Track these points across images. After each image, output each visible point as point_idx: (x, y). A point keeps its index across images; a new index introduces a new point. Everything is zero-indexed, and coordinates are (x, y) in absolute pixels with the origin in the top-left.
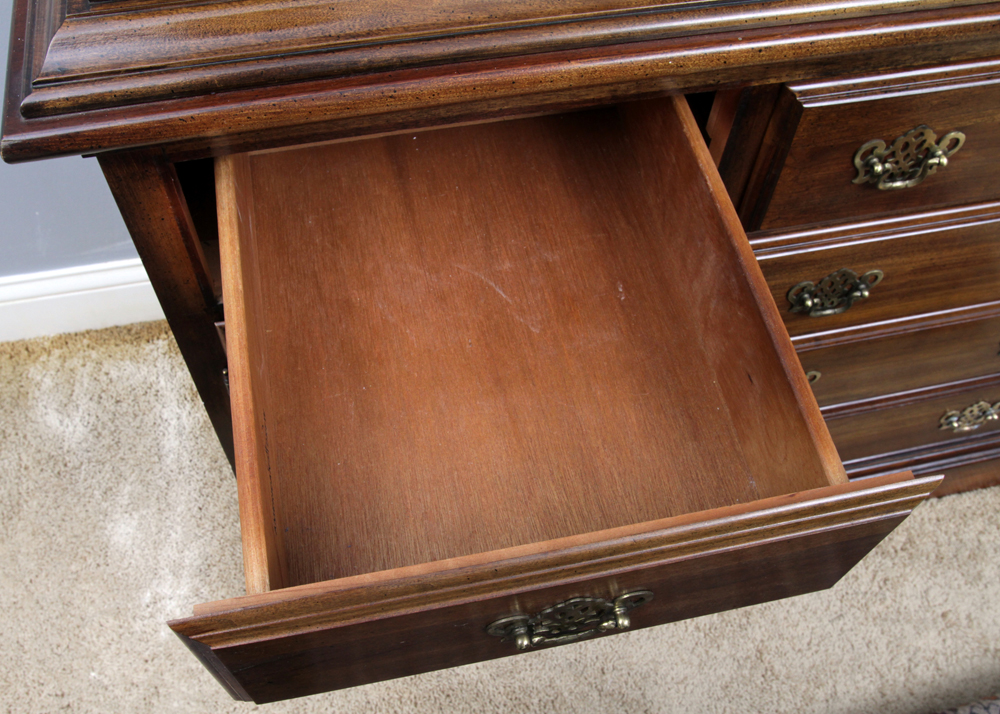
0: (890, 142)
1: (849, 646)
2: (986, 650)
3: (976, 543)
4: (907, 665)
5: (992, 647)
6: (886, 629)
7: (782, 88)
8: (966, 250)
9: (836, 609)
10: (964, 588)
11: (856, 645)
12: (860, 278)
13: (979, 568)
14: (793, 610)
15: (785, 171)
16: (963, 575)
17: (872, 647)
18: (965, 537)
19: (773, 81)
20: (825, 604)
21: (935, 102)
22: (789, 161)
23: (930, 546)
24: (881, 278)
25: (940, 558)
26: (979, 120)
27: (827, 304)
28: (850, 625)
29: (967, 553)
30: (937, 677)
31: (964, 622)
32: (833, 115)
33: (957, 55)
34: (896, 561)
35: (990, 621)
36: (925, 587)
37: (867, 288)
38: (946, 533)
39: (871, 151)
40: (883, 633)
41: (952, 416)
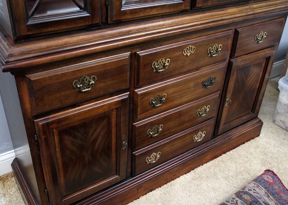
0: (157, 62)
1: (195, 201)
2: (225, 192)
3: (214, 172)
4: (209, 201)
5: (226, 191)
6: (202, 195)
7: (135, 53)
8: (180, 87)
9: (189, 194)
10: (216, 182)
11: (196, 200)
12: (162, 96)
13: (217, 176)
14: (179, 198)
15: (141, 70)
16: (214, 179)
17: (200, 199)
18: (211, 171)
19: (133, 52)
20: (186, 194)
21: (162, 53)
22: (141, 67)
23: (204, 175)
24: (166, 95)
25: (208, 177)
26: (171, 56)
27: (158, 103)
28: (193, 197)
29: (213, 174)
30: (217, 201)
31: (218, 188)
32: (146, 57)
33: (163, 44)
34: (198, 180)
35: (224, 186)
36: (207, 184)
37: (164, 98)
38: (207, 172)
39: (154, 64)
40: (201, 196)
41: (195, 137)
